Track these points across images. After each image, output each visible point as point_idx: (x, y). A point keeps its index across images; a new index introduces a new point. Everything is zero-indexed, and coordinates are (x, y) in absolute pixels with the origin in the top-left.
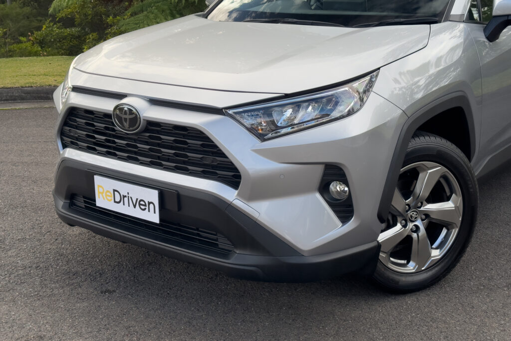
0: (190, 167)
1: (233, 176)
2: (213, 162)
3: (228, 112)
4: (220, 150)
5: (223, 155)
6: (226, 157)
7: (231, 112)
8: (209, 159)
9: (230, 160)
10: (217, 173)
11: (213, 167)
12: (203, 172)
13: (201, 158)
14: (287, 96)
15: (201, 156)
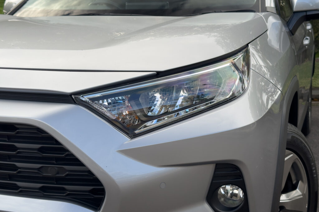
0: (19, 184)
1: (91, 191)
2: (58, 173)
3: (82, 98)
4: (72, 155)
5: (76, 161)
6: (82, 164)
7: (85, 98)
8: (51, 170)
9: (87, 168)
10: (64, 189)
11: (58, 180)
12: (42, 189)
13: (39, 169)
14: (159, 74)
15: (39, 166)
